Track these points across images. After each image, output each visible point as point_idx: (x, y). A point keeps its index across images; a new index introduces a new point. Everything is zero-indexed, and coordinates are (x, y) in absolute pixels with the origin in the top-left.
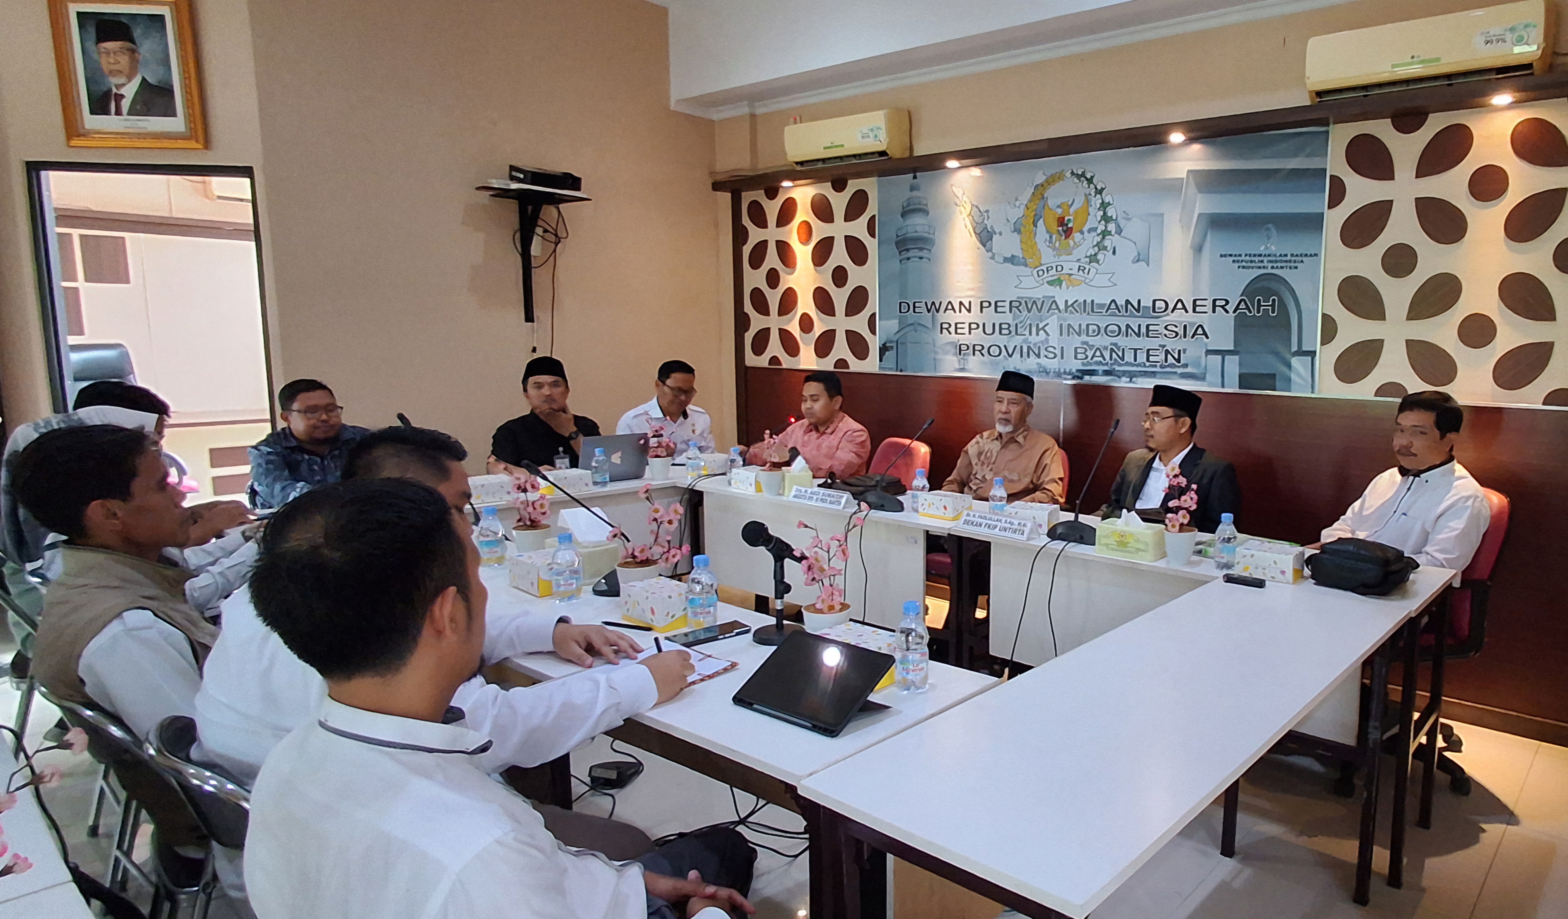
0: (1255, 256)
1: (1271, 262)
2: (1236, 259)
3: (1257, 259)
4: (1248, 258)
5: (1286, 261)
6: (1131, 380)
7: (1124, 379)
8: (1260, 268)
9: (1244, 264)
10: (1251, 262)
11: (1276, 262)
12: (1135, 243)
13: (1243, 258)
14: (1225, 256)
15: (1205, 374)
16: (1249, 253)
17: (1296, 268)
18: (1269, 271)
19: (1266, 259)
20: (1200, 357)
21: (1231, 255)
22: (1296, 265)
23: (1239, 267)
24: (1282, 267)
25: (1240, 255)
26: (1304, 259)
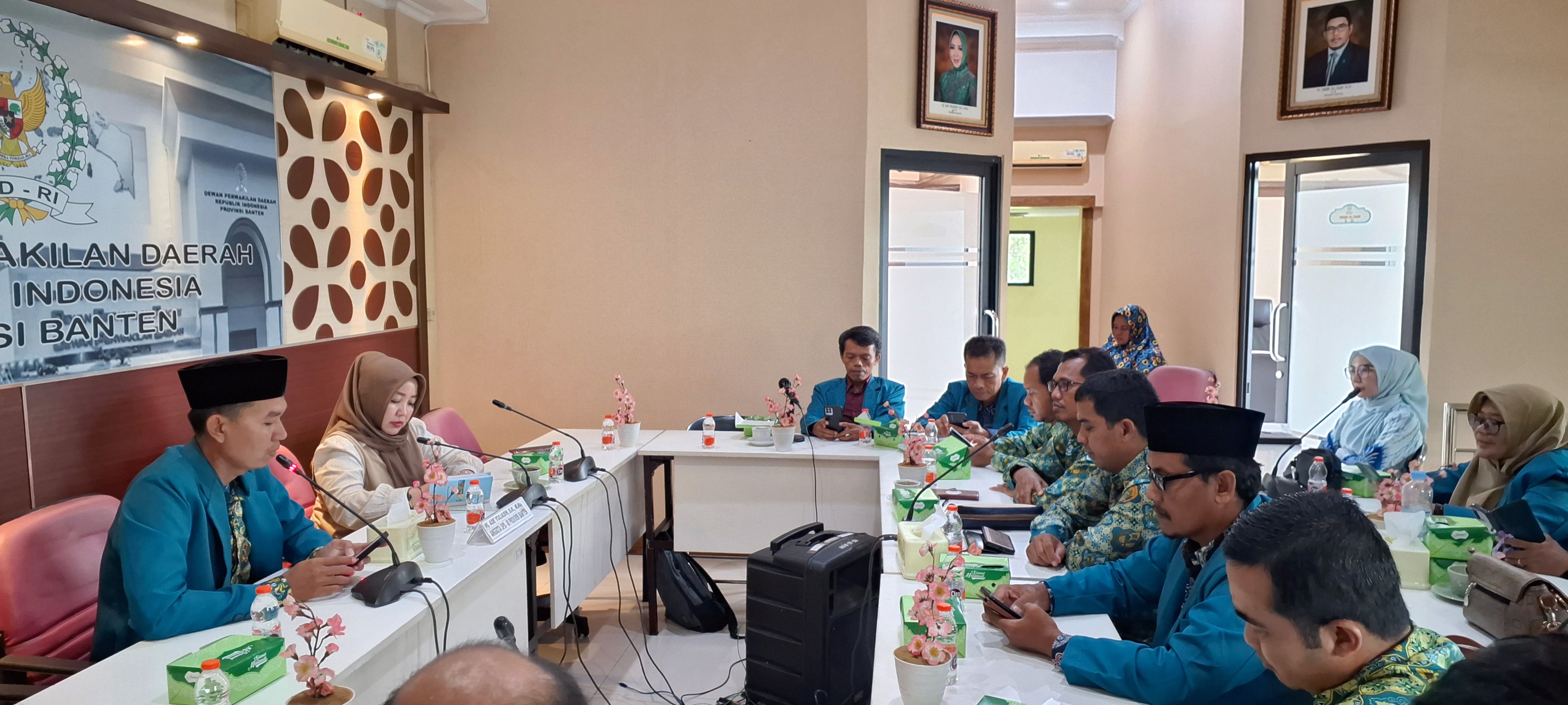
0: (232, 197)
1: (245, 205)
2: (218, 198)
3: (234, 201)
4: (227, 199)
5: (255, 206)
6: (122, 362)
7: (114, 362)
8: (237, 211)
9: (225, 205)
10: (231, 203)
11: (249, 205)
12: (115, 162)
13: (223, 198)
14: (209, 194)
15: (199, 338)
16: (227, 193)
17: (262, 213)
18: (244, 215)
19: (241, 202)
20: (195, 318)
21: (213, 194)
22: (263, 210)
23: (221, 208)
24: (253, 213)
25: (221, 195)
26: (268, 205)
